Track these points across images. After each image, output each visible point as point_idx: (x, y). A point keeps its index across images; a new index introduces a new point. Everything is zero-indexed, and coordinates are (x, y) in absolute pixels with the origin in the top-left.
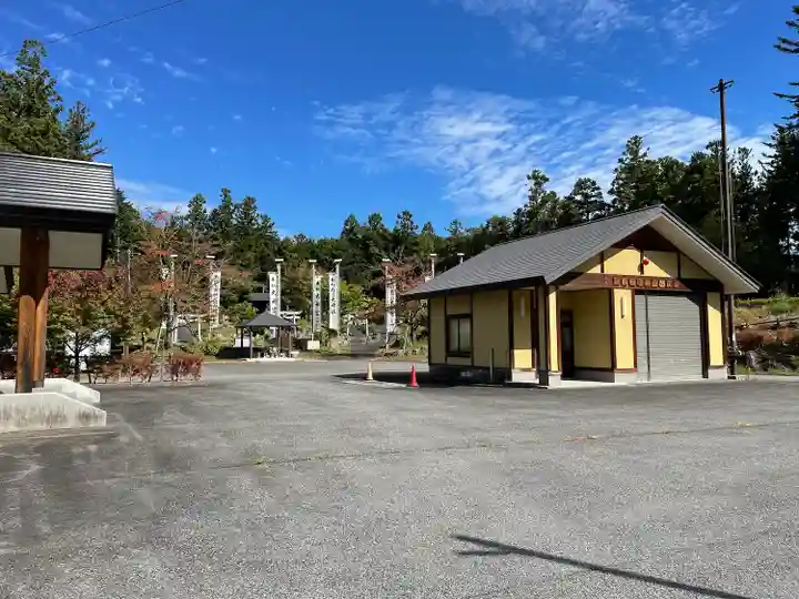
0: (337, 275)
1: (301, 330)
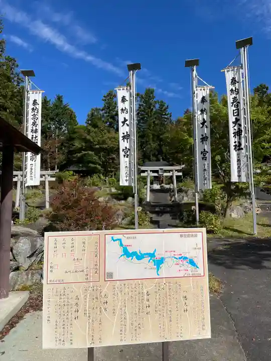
0: (244, 70)
1: (186, 193)
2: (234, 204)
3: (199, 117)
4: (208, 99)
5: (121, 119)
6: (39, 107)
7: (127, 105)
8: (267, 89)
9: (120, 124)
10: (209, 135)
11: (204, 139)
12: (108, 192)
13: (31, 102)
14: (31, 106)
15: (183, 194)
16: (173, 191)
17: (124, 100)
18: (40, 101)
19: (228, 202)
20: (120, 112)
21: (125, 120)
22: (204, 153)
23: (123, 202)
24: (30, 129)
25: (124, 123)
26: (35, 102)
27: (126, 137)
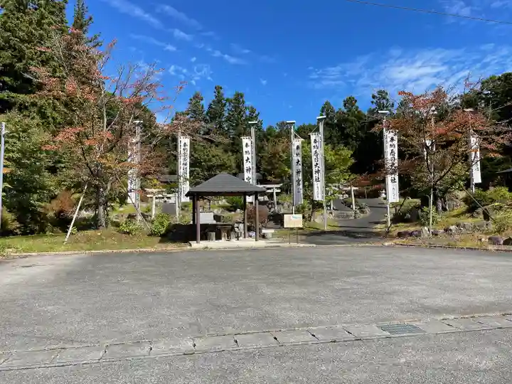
0: (321, 135)
1: (283, 205)
2: (316, 213)
3: (295, 158)
4: (301, 147)
5: (245, 158)
6: (188, 147)
7: (249, 149)
8: (356, 101)
9: (245, 162)
10: (301, 170)
11: (298, 172)
12: (217, 205)
13: (182, 144)
14: (183, 147)
15: (281, 206)
16: (274, 204)
17: (247, 145)
18: (188, 144)
19: (312, 212)
20: (244, 153)
21: (248, 159)
22: (298, 181)
23: (233, 213)
24: (182, 163)
25: (247, 160)
26: (185, 145)
27: (249, 170)
